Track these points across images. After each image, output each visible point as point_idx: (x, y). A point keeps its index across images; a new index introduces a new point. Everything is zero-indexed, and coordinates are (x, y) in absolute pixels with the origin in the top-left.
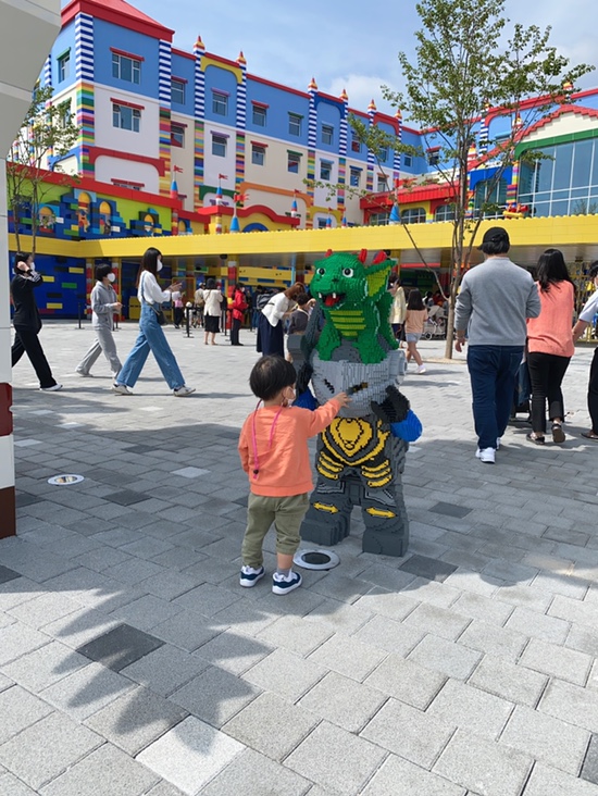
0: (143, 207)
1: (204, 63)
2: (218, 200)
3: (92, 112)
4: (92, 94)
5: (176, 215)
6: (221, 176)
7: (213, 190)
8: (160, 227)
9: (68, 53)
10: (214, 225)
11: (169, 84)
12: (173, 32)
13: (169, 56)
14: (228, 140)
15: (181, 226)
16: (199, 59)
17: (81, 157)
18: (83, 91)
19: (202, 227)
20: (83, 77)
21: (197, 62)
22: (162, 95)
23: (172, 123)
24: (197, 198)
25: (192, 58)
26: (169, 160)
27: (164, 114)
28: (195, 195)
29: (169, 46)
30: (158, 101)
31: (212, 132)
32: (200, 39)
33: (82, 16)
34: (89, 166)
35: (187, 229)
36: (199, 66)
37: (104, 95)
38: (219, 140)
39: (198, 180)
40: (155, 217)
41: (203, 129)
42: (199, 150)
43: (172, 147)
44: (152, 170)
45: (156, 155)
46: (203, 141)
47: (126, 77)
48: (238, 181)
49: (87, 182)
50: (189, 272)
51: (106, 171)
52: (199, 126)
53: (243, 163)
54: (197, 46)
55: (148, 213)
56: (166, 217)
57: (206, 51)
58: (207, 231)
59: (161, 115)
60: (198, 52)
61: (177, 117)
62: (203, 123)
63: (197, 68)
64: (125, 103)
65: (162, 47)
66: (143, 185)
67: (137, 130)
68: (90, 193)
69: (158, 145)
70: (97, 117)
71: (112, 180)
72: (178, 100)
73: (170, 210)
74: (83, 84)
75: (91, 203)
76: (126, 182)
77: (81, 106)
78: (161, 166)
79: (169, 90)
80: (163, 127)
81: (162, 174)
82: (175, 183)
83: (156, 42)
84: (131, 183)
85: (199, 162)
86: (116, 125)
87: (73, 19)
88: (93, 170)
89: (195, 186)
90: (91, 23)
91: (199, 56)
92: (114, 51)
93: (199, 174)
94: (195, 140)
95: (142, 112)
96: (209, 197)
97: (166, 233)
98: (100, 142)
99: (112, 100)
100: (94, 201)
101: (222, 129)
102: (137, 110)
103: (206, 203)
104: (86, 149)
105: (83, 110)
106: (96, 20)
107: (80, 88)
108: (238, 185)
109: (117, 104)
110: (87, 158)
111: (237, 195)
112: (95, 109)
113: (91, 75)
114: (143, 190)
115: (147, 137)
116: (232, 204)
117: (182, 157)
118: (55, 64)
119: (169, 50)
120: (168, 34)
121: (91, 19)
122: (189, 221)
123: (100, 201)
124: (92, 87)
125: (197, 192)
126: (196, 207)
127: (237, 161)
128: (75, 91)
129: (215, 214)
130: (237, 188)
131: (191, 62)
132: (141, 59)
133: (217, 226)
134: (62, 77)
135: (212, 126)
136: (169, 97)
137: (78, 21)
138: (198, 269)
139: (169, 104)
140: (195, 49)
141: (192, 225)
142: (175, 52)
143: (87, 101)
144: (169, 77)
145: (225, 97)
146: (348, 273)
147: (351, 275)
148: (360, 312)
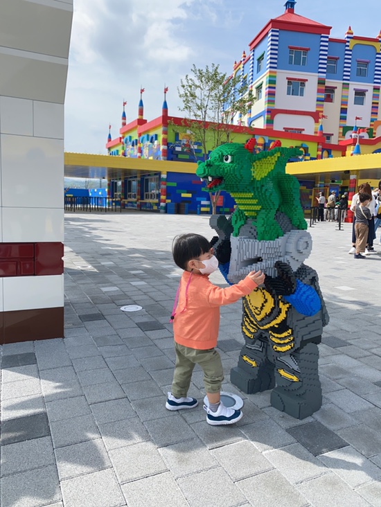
0: (298, 143)
1: (352, 43)
2: (353, 135)
3: (275, 88)
4: (275, 77)
5: (320, 147)
6: (357, 118)
7: (351, 128)
8: (309, 155)
9: (263, 55)
10: (350, 150)
11: (326, 62)
12: (331, 28)
13: (327, 44)
14: (367, 93)
15: (325, 153)
16: (348, 42)
17: (266, 116)
18: (270, 76)
19: (340, 153)
20: (270, 67)
21: (347, 44)
22: (320, 70)
23: (326, 87)
24: (341, 135)
25: (344, 42)
26: (322, 112)
27: (321, 82)
28: (340, 133)
29: (327, 37)
30: (317, 74)
31: (354, 89)
32: (350, 29)
33: (272, 31)
34: (270, 122)
35: (329, 155)
36: (348, 46)
37: (282, 76)
38: (360, 94)
39: (343, 123)
40: (306, 149)
41: (348, 88)
42: (344, 103)
43: (325, 103)
44: (310, 119)
45: (314, 109)
46: (347, 97)
47: (297, 62)
48: (372, 120)
49: (268, 132)
50: (326, 184)
51: (281, 123)
52: (346, 86)
53: (377, 107)
54: (348, 33)
55: (302, 147)
56: (313, 148)
57: (354, 35)
58: (344, 155)
59: (319, 83)
60: (348, 37)
61: (329, 83)
62: (348, 84)
63: (347, 48)
64: (295, 79)
65: (322, 39)
66: (304, 130)
67: (302, 95)
68: (265, 137)
69: (315, 103)
70: (277, 91)
71: (284, 128)
72: (331, 72)
73: (317, 144)
74: (270, 72)
75: (265, 143)
76: (292, 129)
77: (268, 86)
78: (316, 116)
79: (325, 66)
80: (319, 91)
81: (317, 121)
82: (321, 126)
83: (319, 36)
84: (296, 129)
85: (344, 111)
86: (288, 94)
87: (267, 33)
88: (273, 123)
89: (340, 127)
90: (277, 34)
91: (349, 40)
92: (291, 48)
93: (343, 118)
94: (342, 96)
95: (306, 83)
96: (349, 133)
97: (312, 159)
98: (277, 106)
99: (287, 78)
100: (267, 142)
101: (361, 86)
102: (303, 82)
103: (347, 137)
104: (269, 111)
105: (269, 87)
106: (281, 32)
107: (268, 75)
108: (372, 123)
109: (290, 81)
110: (269, 116)
111: (371, 132)
112: (277, 86)
113: (276, 66)
114: (303, 133)
115: (309, 99)
116: (366, 136)
117: (332, 109)
118: (256, 62)
119: (327, 40)
120: (327, 29)
121: (277, 31)
122: (331, 150)
123: (270, 141)
124: (275, 72)
125: (342, 131)
126: (339, 141)
127: (373, 107)
128: (265, 77)
129: (351, 144)
130: (371, 125)
131: (343, 45)
132: (307, 50)
133: (352, 152)
134: (259, 70)
135: (355, 85)
136: (325, 71)
137: (270, 35)
138: (333, 181)
139: (325, 75)
140: (346, 36)
141: (333, 153)
142: (331, 40)
143: (272, 82)
144: (326, 57)
145: (366, 64)
146: (227, 159)
147: (229, 160)
148: (251, 195)
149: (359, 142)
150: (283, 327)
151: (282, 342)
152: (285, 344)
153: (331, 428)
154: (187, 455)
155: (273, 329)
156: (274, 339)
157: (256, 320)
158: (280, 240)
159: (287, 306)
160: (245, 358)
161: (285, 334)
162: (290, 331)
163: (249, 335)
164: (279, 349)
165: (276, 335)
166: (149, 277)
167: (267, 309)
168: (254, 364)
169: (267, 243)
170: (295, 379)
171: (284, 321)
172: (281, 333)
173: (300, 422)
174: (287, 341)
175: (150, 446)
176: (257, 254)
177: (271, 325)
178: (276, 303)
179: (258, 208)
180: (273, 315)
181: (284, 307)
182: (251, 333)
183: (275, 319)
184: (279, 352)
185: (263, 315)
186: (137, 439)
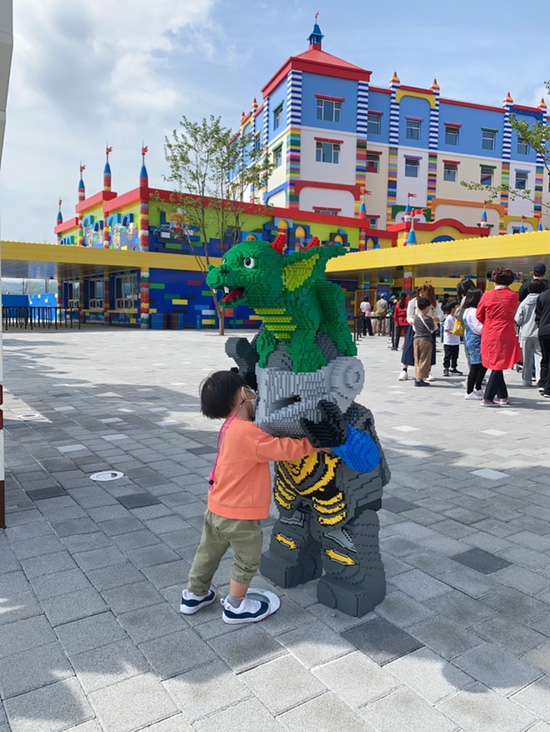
0: (334, 229)
1: (399, 94)
2: (406, 217)
3: (299, 151)
4: (299, 136)
5: (363, 234)
6: (410, 195)
7: (402, 208)
8: (348, 245)
9: (281, 105)
10: (402, 238)
11: (366, 118)
12: (371, 73)
13: (366, 94)
14: (421, 162)
15: (370, 243)
16: (394, 92)
17: (288, 191)
18: (292, 135)
19: (390, 242)
20: (292, 123)
21: (393, 95)
22: (359, 129)
23: (368, 152)
24: (390, 217)
25: (388, 92)
26: (364, 185)
27: (361, 145)
28: (388, 214)
29: (367, 85)
30: (356, 134)
31: (405, 156)
32: (395, 75)
33: (293, 73)
34: (294, 198)
35: (376, 245)
36: (394, 98)
37: (309, 135)
38: (412, 163)
39: (391, 201)
40: (344, 237)
41: (397, 154)
42: (393, 174)
43: (367, 174)
44: (348, 196)
45: (352, 182)
46: (396, 165)
47: (328, 117)
48: (429, 198)
49: (292, 212)
50: (373, 285)
51: (309, 200)
52: (393, 151)
53: (435, 181)
54: (393, 81)
55: (338, 233)
56: (354, 236)
57: (402, 84)
58: (394, 245)
59: (358, 146)
60: (393, 87)
61: (372, 146)
62: (397, 149)
63: (393, 101)
64: (326, 140)
65: (360, 87)
66: (340, 210)
67: (336, 161)
68: (288, 220)
69: (355, 173)
70: (303, 156)
71: (314, 208)
72: (374, 131)
73: (358, 230)
74: (292, 129)
75: (289, 229)
76: (325, 209)
77: (289, 148)
78: (356, 191)
79: (366, 124)
80: (359, 157)
81: (357, 198)
82: (364, 205)
83: (356, 83)
84: (330, 209)
85: (392, 184)
86: (318, 160)
87: (286, 76)
88: (298, 200)
89: (388, 206)
90: (300, 77)
91: (394, 90)
92: (318, 97)
93: (392, 195)
94: (389, 165)
95: (342, 146)
96: (400, 215)
97: (353, 250)
98: (304, 176)
99: (316, 138)
100: (291, 226)
101: (413, 152)
102: (337, 144)
103: (398, 220)
104: (293, 183)
105: (292, 150)
106: (304, 74)
107: (289, 133)
108: (430, 202)
109: (320, 142)
110: (293, 191)
111: (428, 214)
112: (301, 148)
113: (299, 120)
114: (340, 214)
115: (346, 168)
116: (423, 220)
117: (377, 182)
118: (272, 115)
119: (367, 88)
120: (366, 75)
121: (300, 74)
122: (377, 238)
123: (296, 226)
124: (299, 130)
125: (390, 212)
126: (388, 225)
127: (429, 180)
128: (286, 136)
129: (403, 230)
130: (428, 204)
131: (387, 96)
132: (341, 101)
133: (404, 241)
134: (276, 125)
135: (405, 151)
136: (365, 130)
137: (289, 78)
138: (382, 281)
139: (365, 135)
140: (391, 84)
141: (380, 242)
142: (372, 90)
143: (295, 142)
144: (366, 112)
145: (419, 123)
146: (248, 263)
147: (252, 265)
148: (282, 311)
149: (415, 228)
150: (330, 490)
151: (330, 511)
152: (334, 514)
153: (400, 624)
154: (205, 686)
155: (317, 494)
156: (319, 508)
157: (294, 482)
158: (323, 372)
159: (336, 460)
160: (279, 538)
161: (334, 500)
162: (340, 495)
163: (285, 505)
164: (327, 521)
165: (322, 502)
166: (130, 426)
167: (309, 467)
168: (292, 545)
169: (307, 376)
170: (349, 561)
171: (332, 482)
172: (327, 499)
173: (358, 621)
174: (337, 509)
175: (151, 679)
176: (293, 391)
177: (315, 488)
178: (321, 457)
179: (293, 328)
180: (317, 475)
181: (331, 463)
182: (286, 501)
183: (320, 479)
184: (326, 525)
185: (303, 475)
186: (131, 671)
